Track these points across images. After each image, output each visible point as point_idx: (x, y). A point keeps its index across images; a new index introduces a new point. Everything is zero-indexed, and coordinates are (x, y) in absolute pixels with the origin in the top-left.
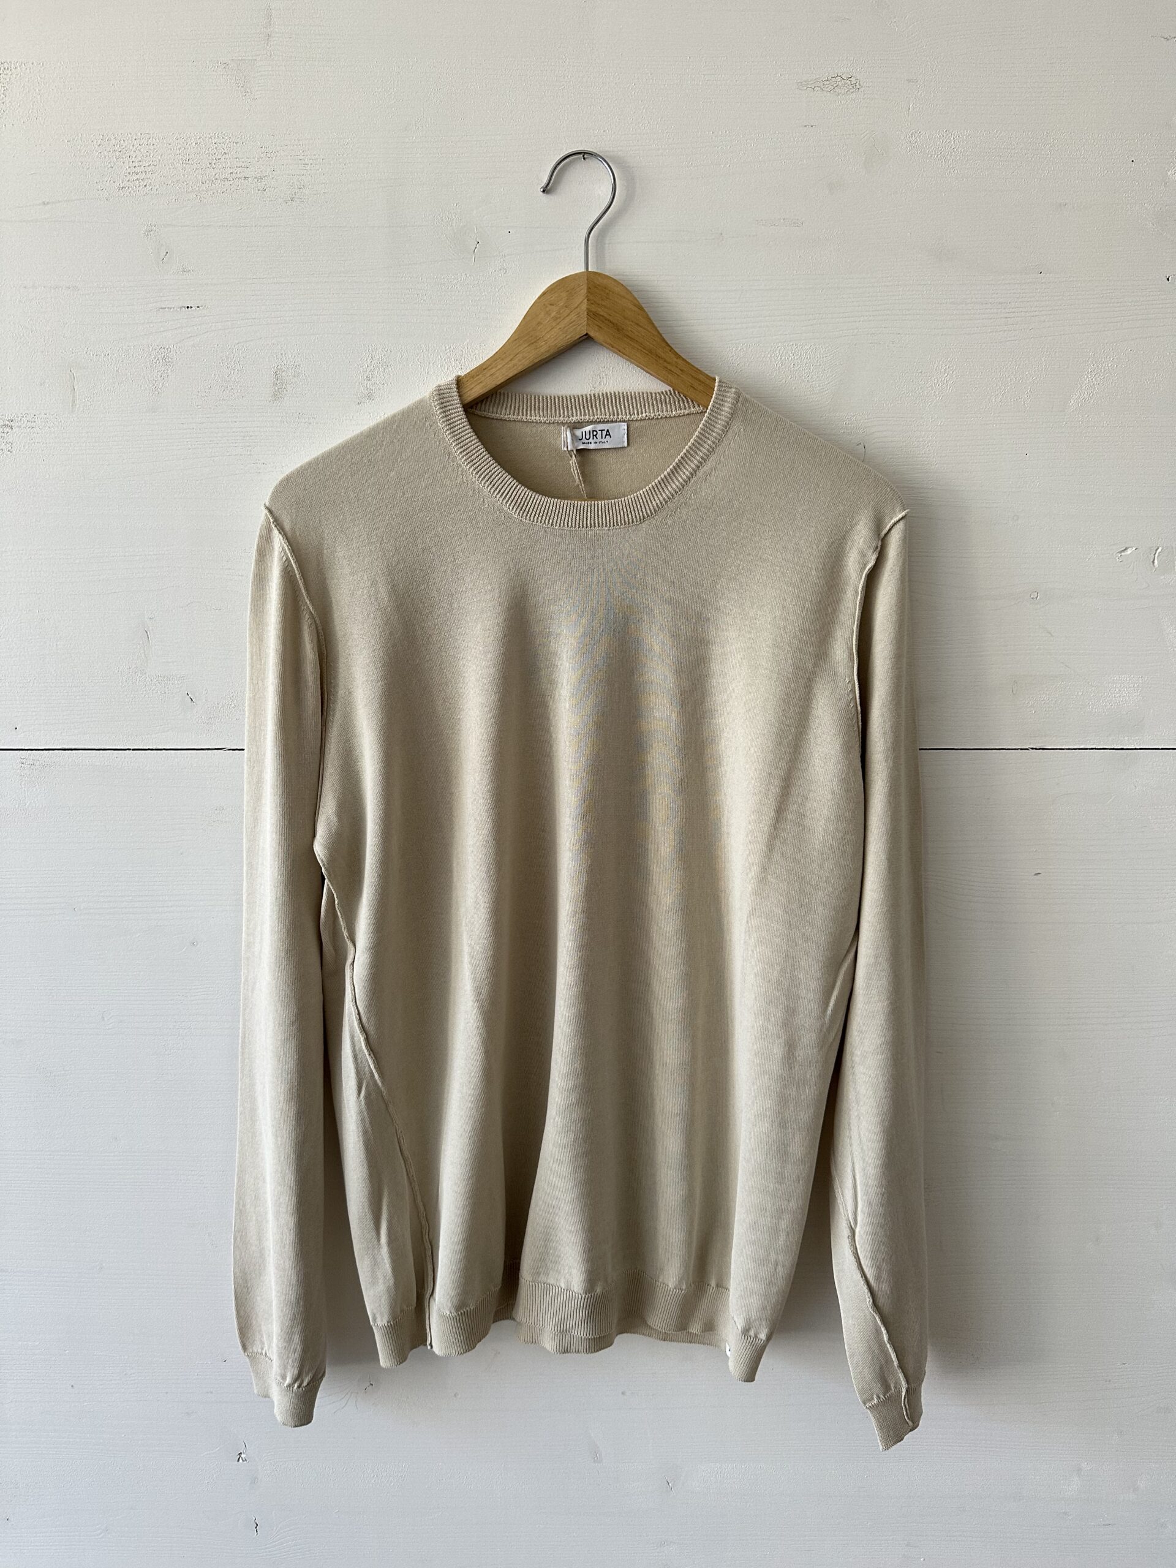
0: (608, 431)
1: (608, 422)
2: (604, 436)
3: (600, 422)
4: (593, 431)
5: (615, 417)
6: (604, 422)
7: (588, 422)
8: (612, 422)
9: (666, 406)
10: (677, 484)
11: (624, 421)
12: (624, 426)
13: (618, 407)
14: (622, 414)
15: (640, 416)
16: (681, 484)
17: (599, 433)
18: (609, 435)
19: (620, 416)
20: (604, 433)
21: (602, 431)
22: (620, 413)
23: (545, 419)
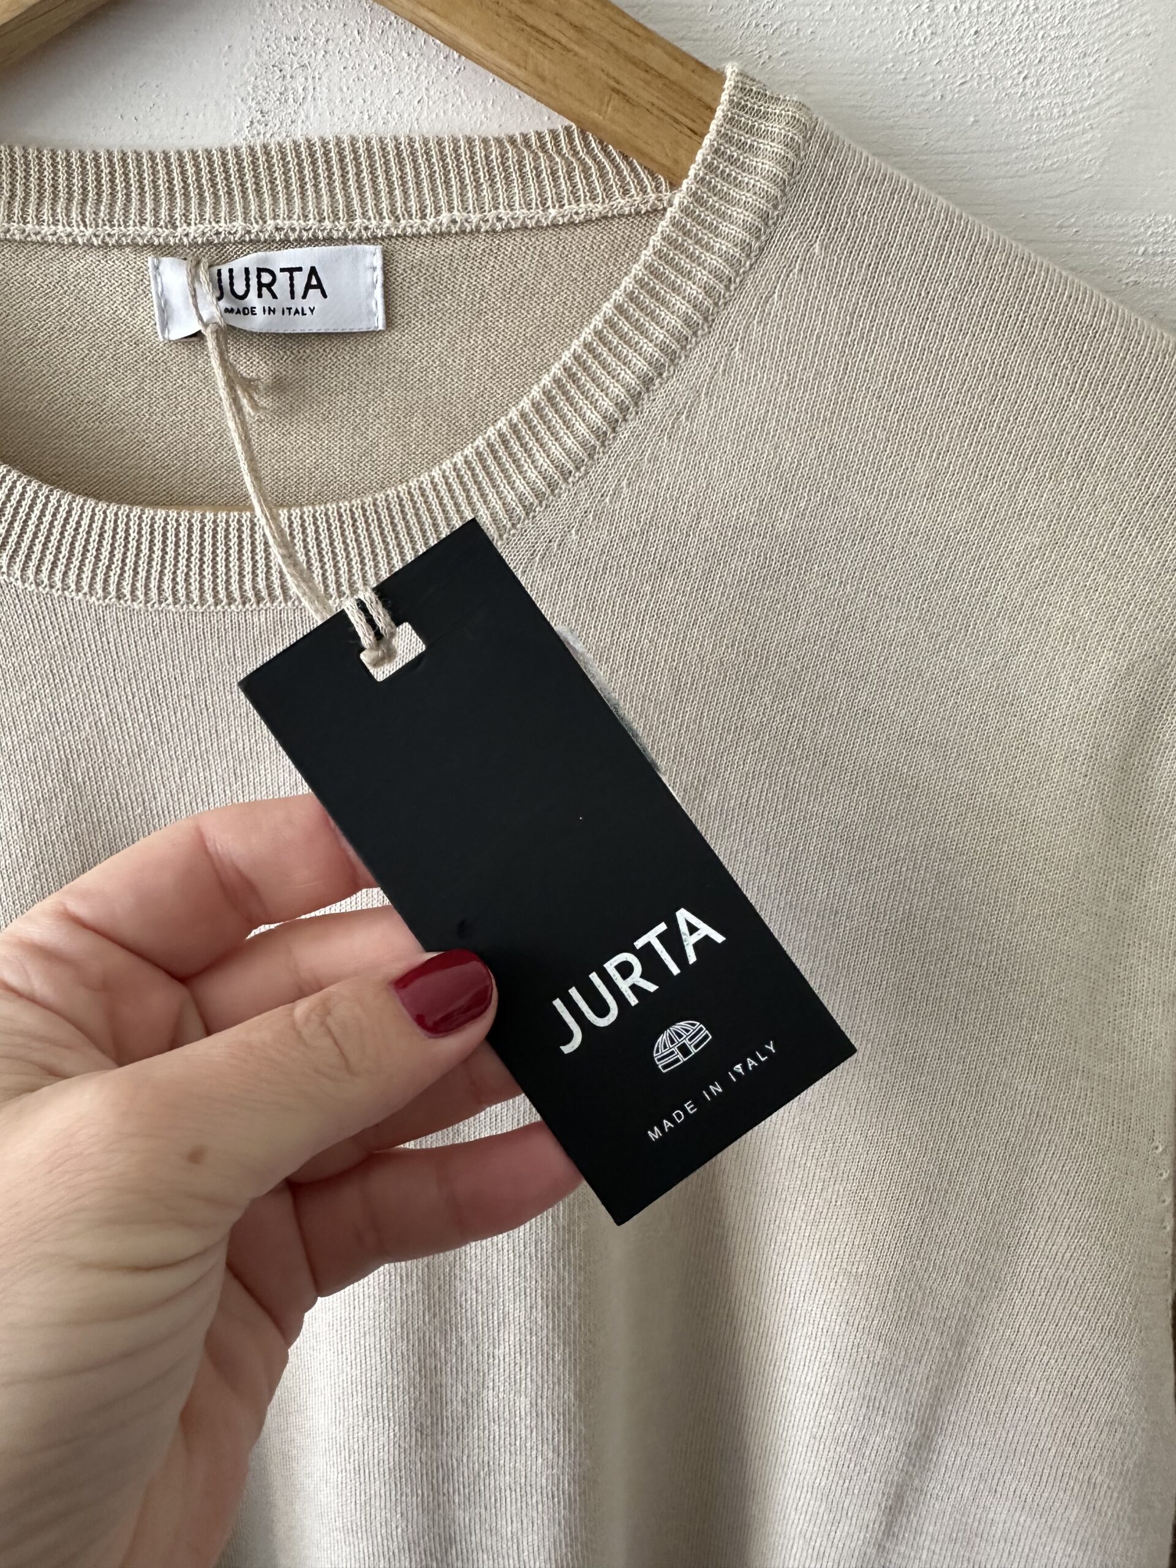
0: (313, 271)
1: (314, 241)
2: (299, 289)
3: (285, 243)
4: (260, 271)
5: (342, 225)
6: (300, 242)
7: (242, 242)
8: (329, 240)
9: (525, 188)
10: (570, 442)
11: (374, 239)
12: (373, 256)
13: (352, 189)
14: (364, 214)
15: (431, 221)
16: (583, 444)
17: (283, 278)
18: (319, 286)
19: (358, 222)
20: (300, 279)
21: (291, 270)
22: (359, 213)
23: (90, 231)
